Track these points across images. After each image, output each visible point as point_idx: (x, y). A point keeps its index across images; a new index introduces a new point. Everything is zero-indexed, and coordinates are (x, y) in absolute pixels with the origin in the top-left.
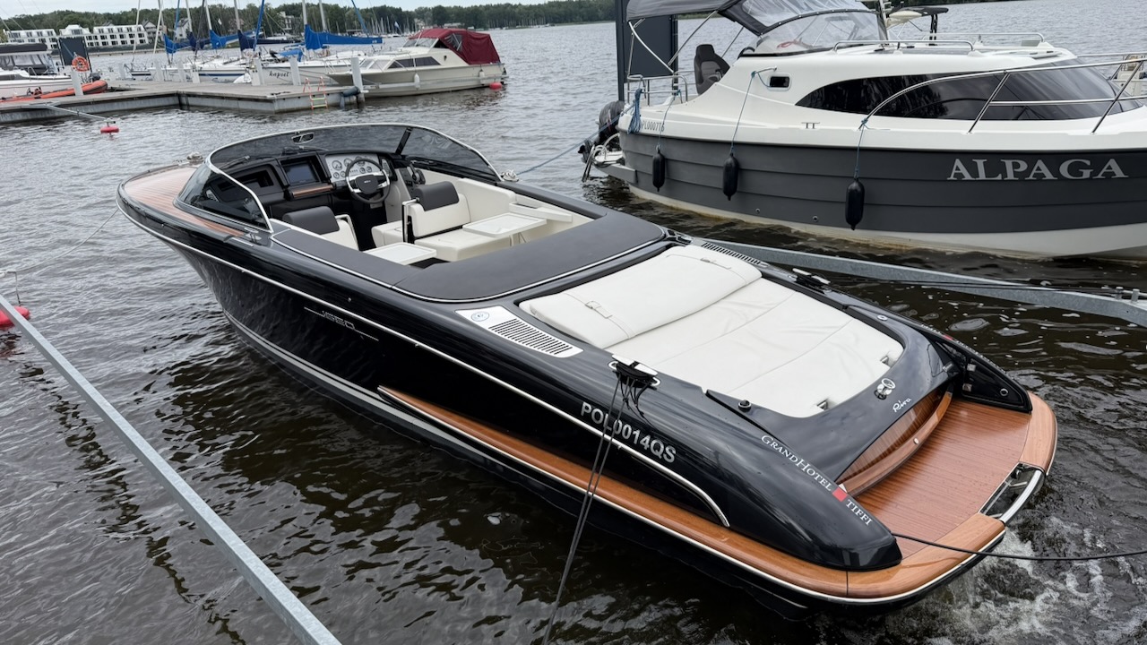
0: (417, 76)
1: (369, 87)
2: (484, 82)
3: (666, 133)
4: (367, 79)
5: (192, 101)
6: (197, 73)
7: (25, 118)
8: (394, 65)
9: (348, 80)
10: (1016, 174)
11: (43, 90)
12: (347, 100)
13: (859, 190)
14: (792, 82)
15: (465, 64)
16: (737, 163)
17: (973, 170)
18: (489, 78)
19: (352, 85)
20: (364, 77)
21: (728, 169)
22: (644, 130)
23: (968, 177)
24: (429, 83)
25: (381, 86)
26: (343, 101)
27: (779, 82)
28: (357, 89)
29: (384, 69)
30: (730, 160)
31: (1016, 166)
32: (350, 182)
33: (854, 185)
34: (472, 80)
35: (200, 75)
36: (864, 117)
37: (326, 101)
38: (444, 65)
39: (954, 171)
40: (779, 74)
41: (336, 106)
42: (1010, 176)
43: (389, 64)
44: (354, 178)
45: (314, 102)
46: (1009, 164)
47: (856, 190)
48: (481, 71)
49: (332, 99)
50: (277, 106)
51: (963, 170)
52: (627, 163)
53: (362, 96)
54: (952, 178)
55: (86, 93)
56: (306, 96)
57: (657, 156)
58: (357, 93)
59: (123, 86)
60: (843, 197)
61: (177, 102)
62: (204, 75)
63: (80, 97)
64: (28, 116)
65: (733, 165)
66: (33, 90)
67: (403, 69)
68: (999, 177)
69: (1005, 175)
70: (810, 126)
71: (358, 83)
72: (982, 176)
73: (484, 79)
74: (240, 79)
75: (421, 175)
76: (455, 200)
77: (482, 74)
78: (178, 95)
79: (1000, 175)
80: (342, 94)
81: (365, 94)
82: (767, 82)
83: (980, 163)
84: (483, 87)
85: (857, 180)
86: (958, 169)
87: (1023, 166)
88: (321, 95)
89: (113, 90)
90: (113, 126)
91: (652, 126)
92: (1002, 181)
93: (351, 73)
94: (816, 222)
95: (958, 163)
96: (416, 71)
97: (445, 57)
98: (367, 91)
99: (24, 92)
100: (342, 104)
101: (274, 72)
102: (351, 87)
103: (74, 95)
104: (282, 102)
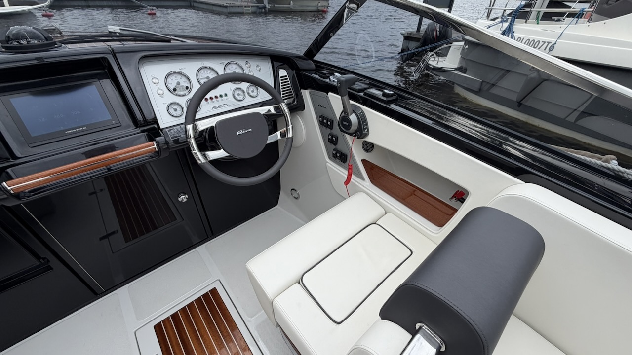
0: (291, 3)
1: (270, 5)
2: (320, 9)
5: (195, 5)
18: (322, 7)
19: (263, 3)
24: (297, 6)
25: (276, 6)
26: (259, 11)
28: (265, 6)
34: (315, 7)
37: (251, 10)
45: (245, 10)
49: (253, 9)
50: (229, 10)
56: (242, 7)
58: (265, 8)
61: (189, 5)
64: (124, 4)
71: (266, 3)
73: (320, 7)
75: (361, 118)
77: (320, 4)
78: (189, 1)
80: (258, 7)
81: (268, 9)
84: (319, 11)
88: (249, 7)
90: (154, 12)
98: (269, 7)
104: (231, 8)
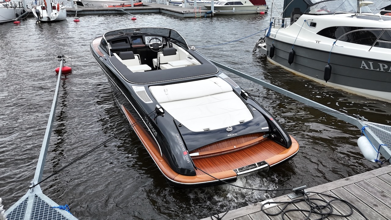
0: (234, 8)
1: (216, 11)
2: (258, 12)
3: (276, 39)
4: (216, 8)
6: (168, 2)
7: (115, 13)
8: (227, 4)
9: (209, 8)
10: (384, 69)
11: (125, 4)
12: (208, 15)
13: (329, 68)
14: (317, 25)
15: (253, 5)
16: (294, 52)
17: (369, 66)
18: (260, 10)
19: (211, 10)
20: (215, 7)
21: (290, 54)
22: (271, 37)
23: (367, 68)
24: (237, 11)
25: (220, 11)
27: (313, 25)
28: (212, 11)
29: (223, 5)
30: (292, 51)
31: (384, 66)
32: (150, 45)
33: (328, 66)
34: (254, 11)
35: (169, 2)
36: (335, 40)
37: (201, 15)
38: (245, 5)
39: (362, 65)
40: (314, 21)
41: (203, 17)
42: (382, 70)
43: (225, 3)
44: (152, 43)
45: (197, 15)
46: (381, 65)
47: (328, 68)
48: (258, 8)
49: (203, 15)
50: (184, 16)
51: (365, 65)
52: (266, 48)
53: (213, 14)
54: (361, 68)
55: (135, 6)
56: (194, 13)
57: (272, 46)
58: (211, 13)
59: (147, 5)
60: (324, 70)
61: (159, 11)
62: (171, 3)
63: (133, 7)
64: (116, 12)
65: (293, 53)
66: (122, 4)
67: (230, 6)
68: (378, 70)
69: (380, 69)
70: (318, 42)
71: (213, 10)
72: (372, 68)
73: (258, 10)
74: (181, 5)
75: (172, 45)
76: (175, 54)
77: (258, 9)
78: (160, 9)
79: (378, 69)
80: (206, 13)
82: (309, 24)
83: (371, 63)
84: (258, 13)
85: (329, 64)
86: (363, 64)
87: (386, 67)
88: (199, 13)
89: (144, 6)
90: (135, 18)
91: (272, 36)
92: (379, 71)
93: (211, 5)
94: (317, 77)
95: (363, 62)
96: (234, 6)
97: (246, 2)
98: (215, 13)
99: (119, 4)
100: (205, 16)
101: (191, 3)
102: (210, 11)
103: (131, 6)
104: (186, 14)
